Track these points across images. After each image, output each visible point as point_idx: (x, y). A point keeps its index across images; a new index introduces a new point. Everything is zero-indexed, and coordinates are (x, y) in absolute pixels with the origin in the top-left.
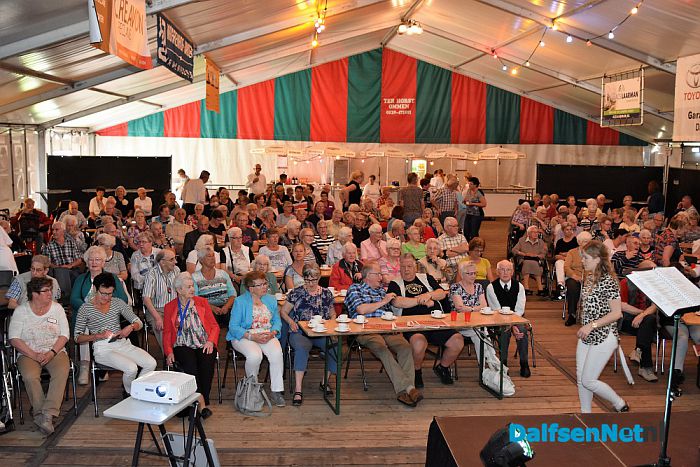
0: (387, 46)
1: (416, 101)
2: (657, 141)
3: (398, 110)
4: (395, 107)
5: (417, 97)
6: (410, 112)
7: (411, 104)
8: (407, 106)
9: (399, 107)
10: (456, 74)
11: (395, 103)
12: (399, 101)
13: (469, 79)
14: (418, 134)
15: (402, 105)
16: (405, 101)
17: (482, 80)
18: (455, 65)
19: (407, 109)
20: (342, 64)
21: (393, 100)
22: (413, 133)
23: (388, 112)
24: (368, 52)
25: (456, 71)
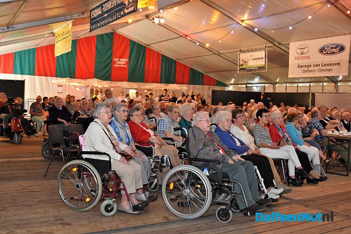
0: (116, 31)
1: (129, 60)
2: (231, 84)
3: (120, 65)
4: (119, 63)
5: (129, 59)
6: (126, 66)
7: (126, 62)
8: (125, 63)
9: (121, 63)
10: (148, 48)
11: (119, 61)
12: (121, 60)
13: (154, 51)
14: (129, 78)
15: (122, 62)
16: (124, 60)
17: (159, 52)
18: (147, 43)
19: (125, 64)
20: (93, 38)
21: (118, 59)
22: (127, 76)
23: (115, 65)
24: (106, 34)
25: (148, 47)
